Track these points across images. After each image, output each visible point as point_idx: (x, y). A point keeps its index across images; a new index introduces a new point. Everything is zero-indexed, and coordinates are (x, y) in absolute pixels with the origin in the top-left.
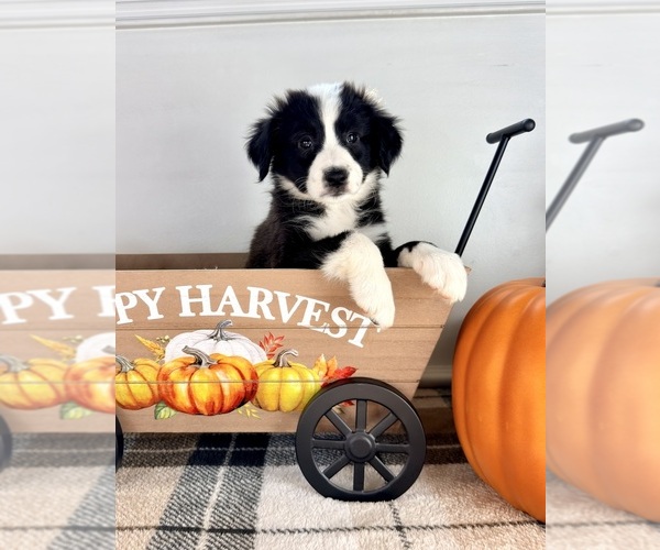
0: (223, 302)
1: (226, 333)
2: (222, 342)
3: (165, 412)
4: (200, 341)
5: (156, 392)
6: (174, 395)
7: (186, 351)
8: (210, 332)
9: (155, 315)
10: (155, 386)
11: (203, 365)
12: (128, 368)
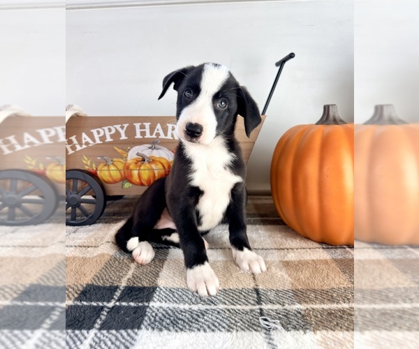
0: (156, 131)
1: (157, 146)
2: (155, 150)
3: (127, 185)
4: (144, 150)
5: (123, 175)
6: (131, 176)
7: (138, 154)
8: (149, 145)
9: (123, 137)
10: (122, 172)
11: (146, 162)
12: (110, 163)
